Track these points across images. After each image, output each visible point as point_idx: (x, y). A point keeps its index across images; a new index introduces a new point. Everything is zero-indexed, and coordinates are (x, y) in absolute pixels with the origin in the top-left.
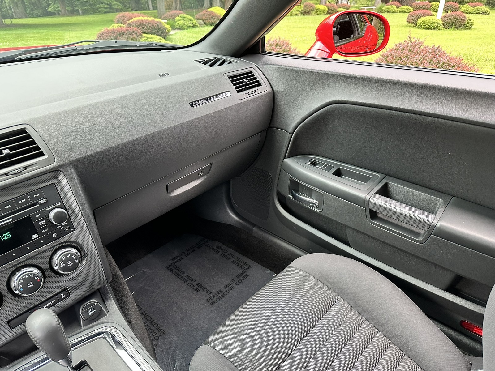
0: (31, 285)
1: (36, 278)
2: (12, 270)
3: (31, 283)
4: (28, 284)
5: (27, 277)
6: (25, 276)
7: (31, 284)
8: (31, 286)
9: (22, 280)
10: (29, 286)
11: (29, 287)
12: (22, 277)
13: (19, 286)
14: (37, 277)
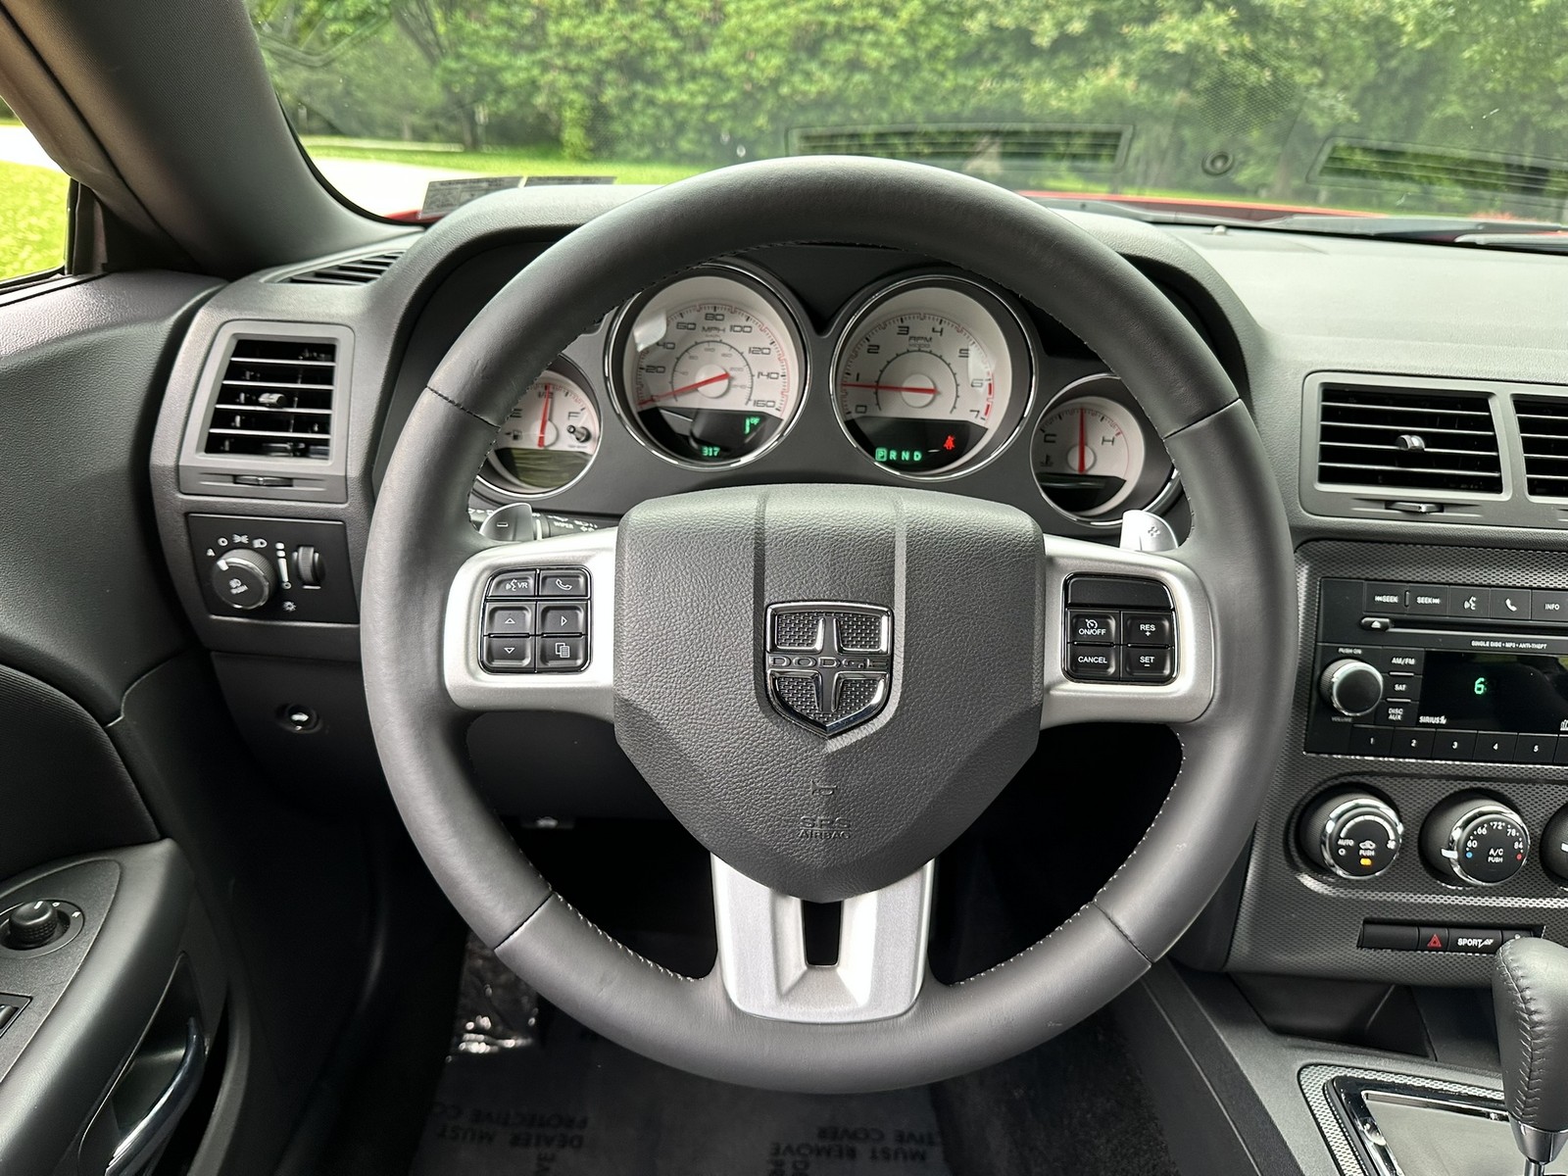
0: (1496, 857)
1: (1516, 845)
2: (1460, 786)
3: (1500, 851)
4: (1492, 852)
5: (1500, 828)
6: (1496, 823)
7: (1498, 856)
8: (1497, 860)
9: (1484, 829)
10: (1492, 856)
11: (1490, 859)
12: (1488, 822)
13: (1470, 842)
14: (1521, 846)
